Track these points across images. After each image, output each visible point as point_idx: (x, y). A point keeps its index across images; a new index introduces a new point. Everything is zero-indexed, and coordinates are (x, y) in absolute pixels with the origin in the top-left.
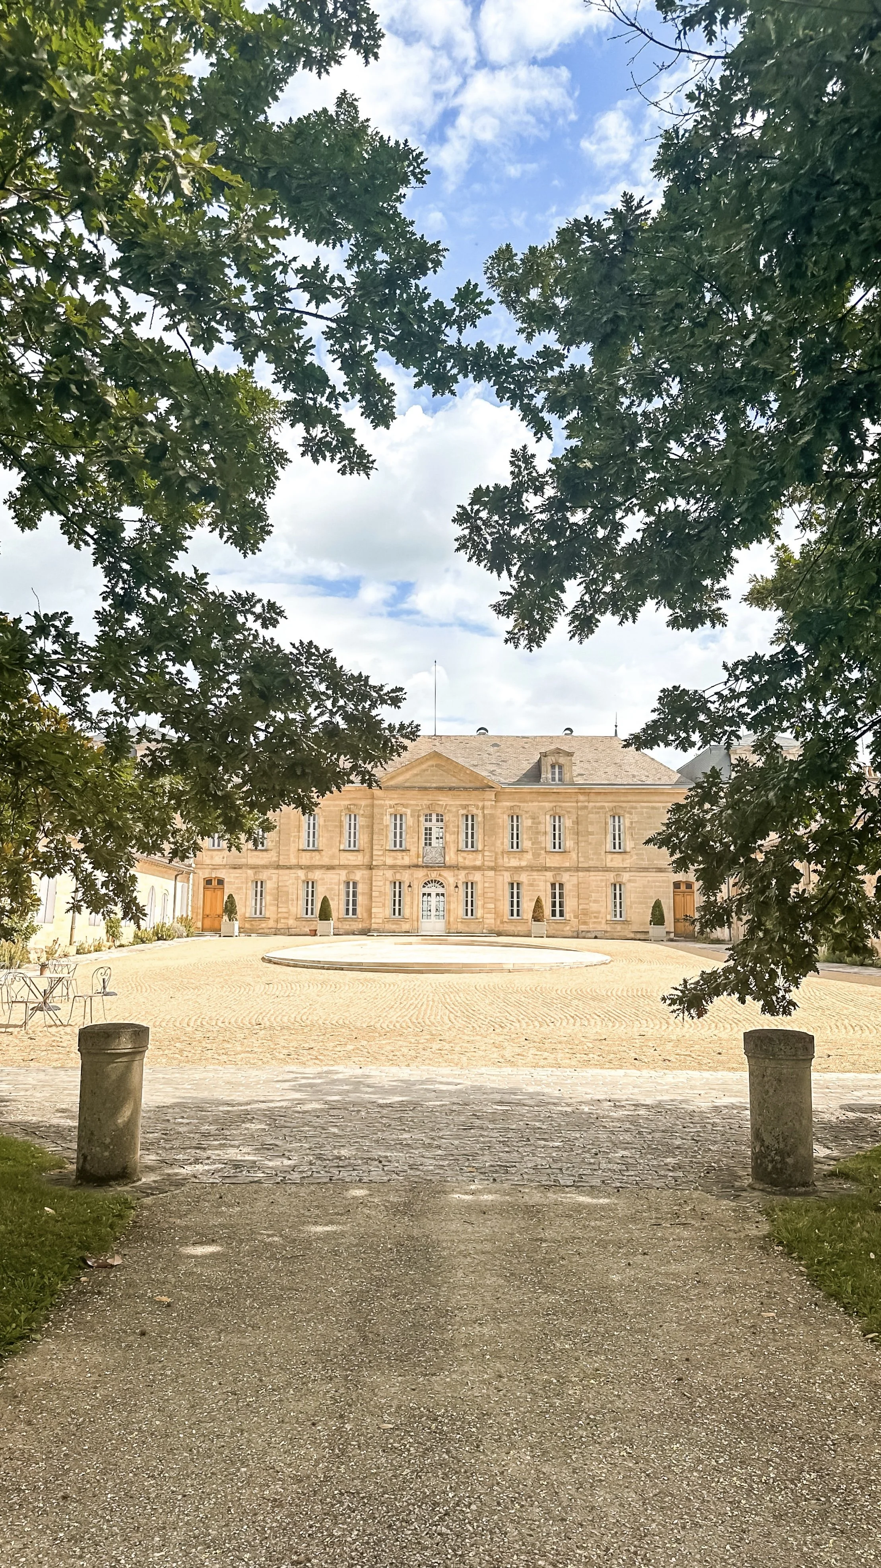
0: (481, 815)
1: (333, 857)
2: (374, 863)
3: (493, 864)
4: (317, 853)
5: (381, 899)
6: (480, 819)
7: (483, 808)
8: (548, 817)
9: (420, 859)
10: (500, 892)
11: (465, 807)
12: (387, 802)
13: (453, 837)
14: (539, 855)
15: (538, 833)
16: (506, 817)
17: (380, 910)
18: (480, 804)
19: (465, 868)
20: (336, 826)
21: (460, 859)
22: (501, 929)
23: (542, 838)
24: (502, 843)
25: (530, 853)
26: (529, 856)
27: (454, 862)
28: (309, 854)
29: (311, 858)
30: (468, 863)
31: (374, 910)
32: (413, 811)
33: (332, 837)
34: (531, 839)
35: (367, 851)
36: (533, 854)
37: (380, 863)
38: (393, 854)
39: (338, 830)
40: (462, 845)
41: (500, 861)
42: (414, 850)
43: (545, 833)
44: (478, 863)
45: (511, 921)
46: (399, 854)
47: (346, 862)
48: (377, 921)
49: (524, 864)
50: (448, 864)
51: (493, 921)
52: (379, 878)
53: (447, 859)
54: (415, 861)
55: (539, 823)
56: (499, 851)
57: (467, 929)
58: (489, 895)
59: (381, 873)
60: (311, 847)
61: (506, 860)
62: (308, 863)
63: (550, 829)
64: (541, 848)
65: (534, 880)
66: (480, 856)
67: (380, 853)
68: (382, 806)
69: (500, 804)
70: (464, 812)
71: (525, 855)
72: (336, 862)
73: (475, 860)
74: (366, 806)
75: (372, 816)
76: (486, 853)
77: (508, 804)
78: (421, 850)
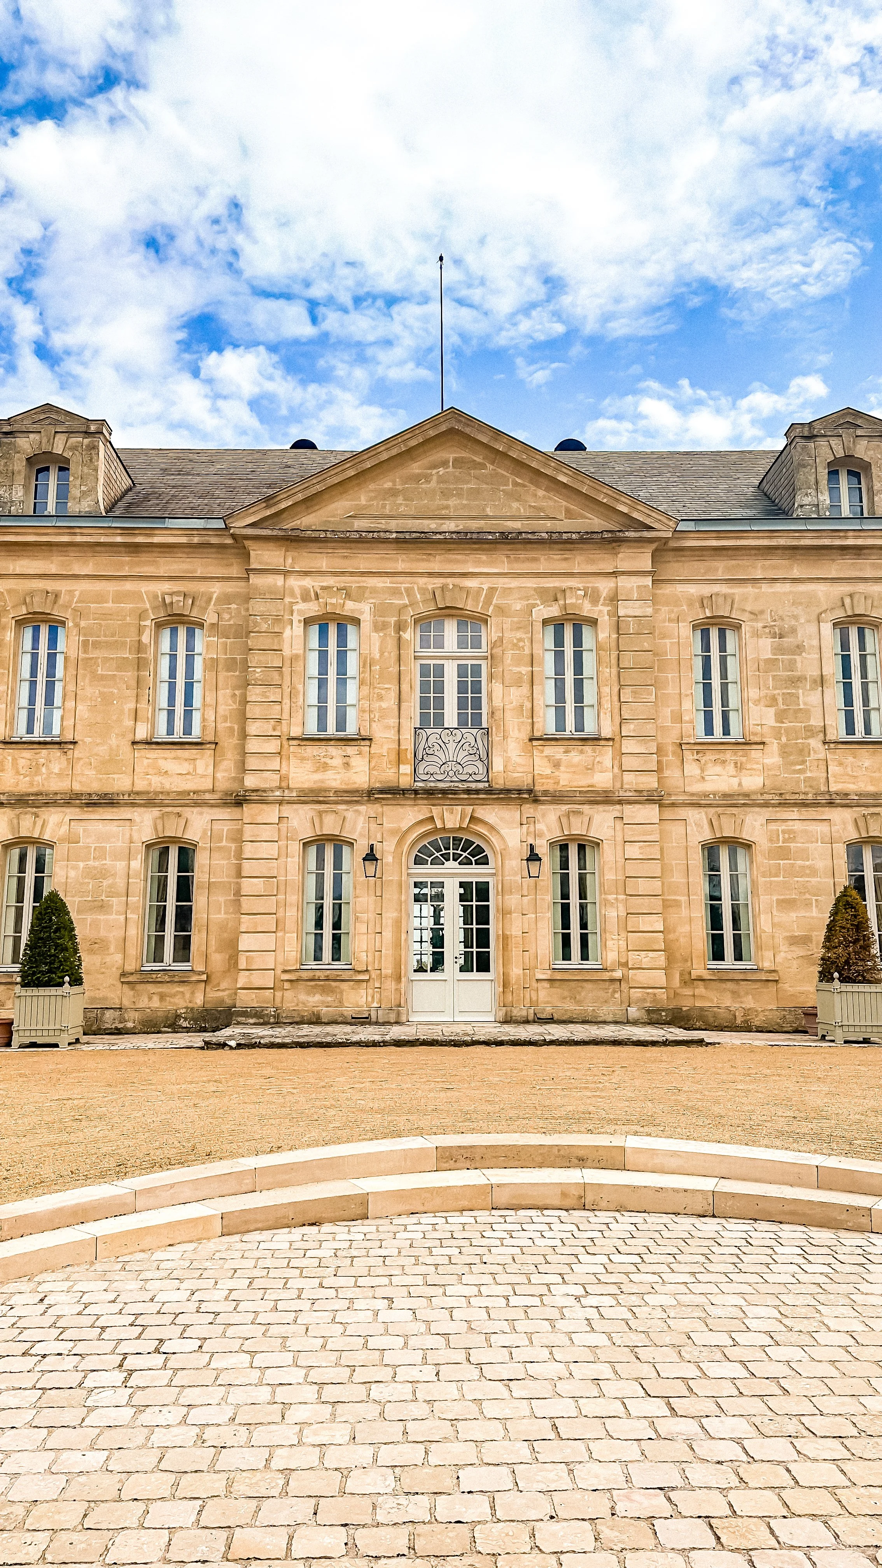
0: (605, 621)
1: (110, 763)
2: (250, 781)
3: (650, 782)
4: (56, 753)
5: (268, 905)
6: (605, 632)
7: (614, 599)
8: (827, 628)
9: (406, 769)
10: (678, 878)
11: (555, 596)
12: (295, 583)
13: (517, 695)
14: (803, 751)
15: (796, 681)
16: (685, 630)
17: (267, 941)
18: (605, 586)
19: (557, 798)
20: (122, 664)
21: (543, 768)
22: (686, 1004)
23: (809, 698)
24: (678, 718)
25: (774, 747)
26: (772, 757)
27: (519, 777)
28: (25, 755)
29: (34, 768)
30: (566, 780)
31: (245, 942)
32: (379, 610)
33: (107, 699)
34: (772, 701)
35: (229, 743)
36: (784, 752)
37: (272, 780)
38: (312, 750)
39: (130, 675)
40: (547, 724)
41: (672, 774)
42: (384, 736)
43: (822, 681)
44: (602, 780)
45: (722, 978)
46: (335, 752)
47: (156, 783)
48: (257, 979)
49: (752, 782)
50: (499, 784)
51: (659, 978)
52: (267, 833)
53: (498, 765)
54: (387, 775)
55: (799, 649)
56: (672, 737)
57: (570, 1007)
58: (643, 886)
59: (271, 813)
60: (38, 733)
61: (691, 769)
62: (23, 786)
63: (833, 668)
64: (810, 732)
65: (792, 836)
66: (606, 756)
67: (272, 746)
68: (278, 596)
69: (667, 590)
70: (554, 611)
71: (755, 754)
72: (120, 783)
73: (590, 769)
74: (227, 599)
75: (243, 631)
76: (629, 746)
77: (693, 590)
78: (407, 735)
